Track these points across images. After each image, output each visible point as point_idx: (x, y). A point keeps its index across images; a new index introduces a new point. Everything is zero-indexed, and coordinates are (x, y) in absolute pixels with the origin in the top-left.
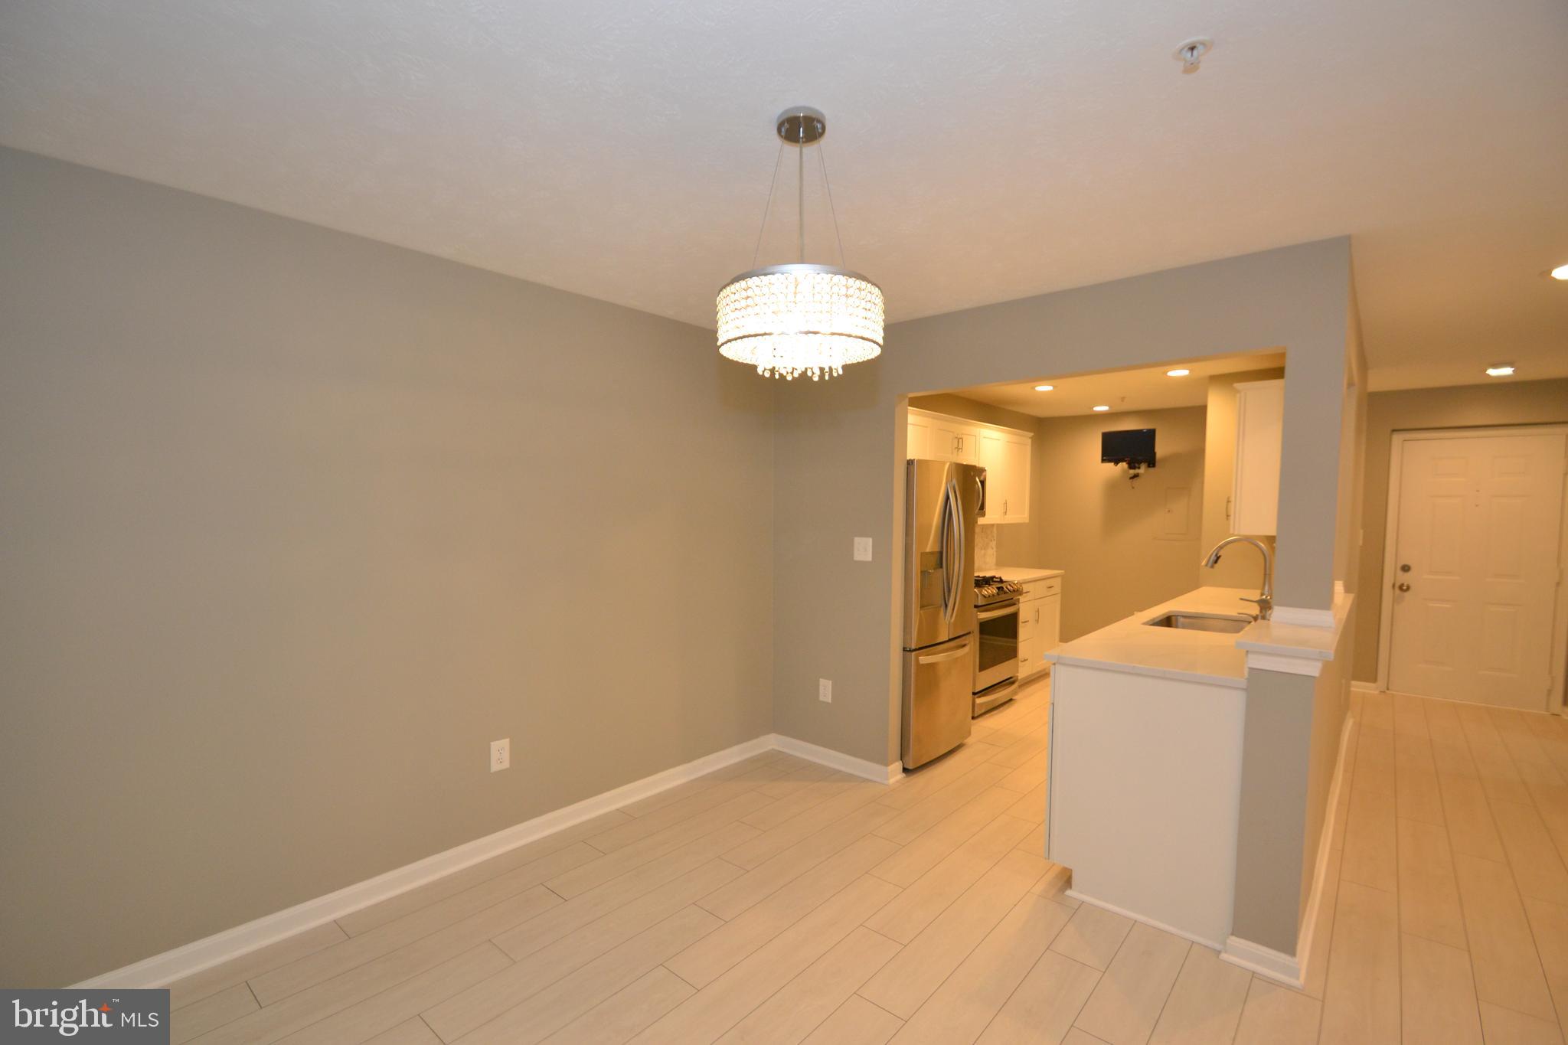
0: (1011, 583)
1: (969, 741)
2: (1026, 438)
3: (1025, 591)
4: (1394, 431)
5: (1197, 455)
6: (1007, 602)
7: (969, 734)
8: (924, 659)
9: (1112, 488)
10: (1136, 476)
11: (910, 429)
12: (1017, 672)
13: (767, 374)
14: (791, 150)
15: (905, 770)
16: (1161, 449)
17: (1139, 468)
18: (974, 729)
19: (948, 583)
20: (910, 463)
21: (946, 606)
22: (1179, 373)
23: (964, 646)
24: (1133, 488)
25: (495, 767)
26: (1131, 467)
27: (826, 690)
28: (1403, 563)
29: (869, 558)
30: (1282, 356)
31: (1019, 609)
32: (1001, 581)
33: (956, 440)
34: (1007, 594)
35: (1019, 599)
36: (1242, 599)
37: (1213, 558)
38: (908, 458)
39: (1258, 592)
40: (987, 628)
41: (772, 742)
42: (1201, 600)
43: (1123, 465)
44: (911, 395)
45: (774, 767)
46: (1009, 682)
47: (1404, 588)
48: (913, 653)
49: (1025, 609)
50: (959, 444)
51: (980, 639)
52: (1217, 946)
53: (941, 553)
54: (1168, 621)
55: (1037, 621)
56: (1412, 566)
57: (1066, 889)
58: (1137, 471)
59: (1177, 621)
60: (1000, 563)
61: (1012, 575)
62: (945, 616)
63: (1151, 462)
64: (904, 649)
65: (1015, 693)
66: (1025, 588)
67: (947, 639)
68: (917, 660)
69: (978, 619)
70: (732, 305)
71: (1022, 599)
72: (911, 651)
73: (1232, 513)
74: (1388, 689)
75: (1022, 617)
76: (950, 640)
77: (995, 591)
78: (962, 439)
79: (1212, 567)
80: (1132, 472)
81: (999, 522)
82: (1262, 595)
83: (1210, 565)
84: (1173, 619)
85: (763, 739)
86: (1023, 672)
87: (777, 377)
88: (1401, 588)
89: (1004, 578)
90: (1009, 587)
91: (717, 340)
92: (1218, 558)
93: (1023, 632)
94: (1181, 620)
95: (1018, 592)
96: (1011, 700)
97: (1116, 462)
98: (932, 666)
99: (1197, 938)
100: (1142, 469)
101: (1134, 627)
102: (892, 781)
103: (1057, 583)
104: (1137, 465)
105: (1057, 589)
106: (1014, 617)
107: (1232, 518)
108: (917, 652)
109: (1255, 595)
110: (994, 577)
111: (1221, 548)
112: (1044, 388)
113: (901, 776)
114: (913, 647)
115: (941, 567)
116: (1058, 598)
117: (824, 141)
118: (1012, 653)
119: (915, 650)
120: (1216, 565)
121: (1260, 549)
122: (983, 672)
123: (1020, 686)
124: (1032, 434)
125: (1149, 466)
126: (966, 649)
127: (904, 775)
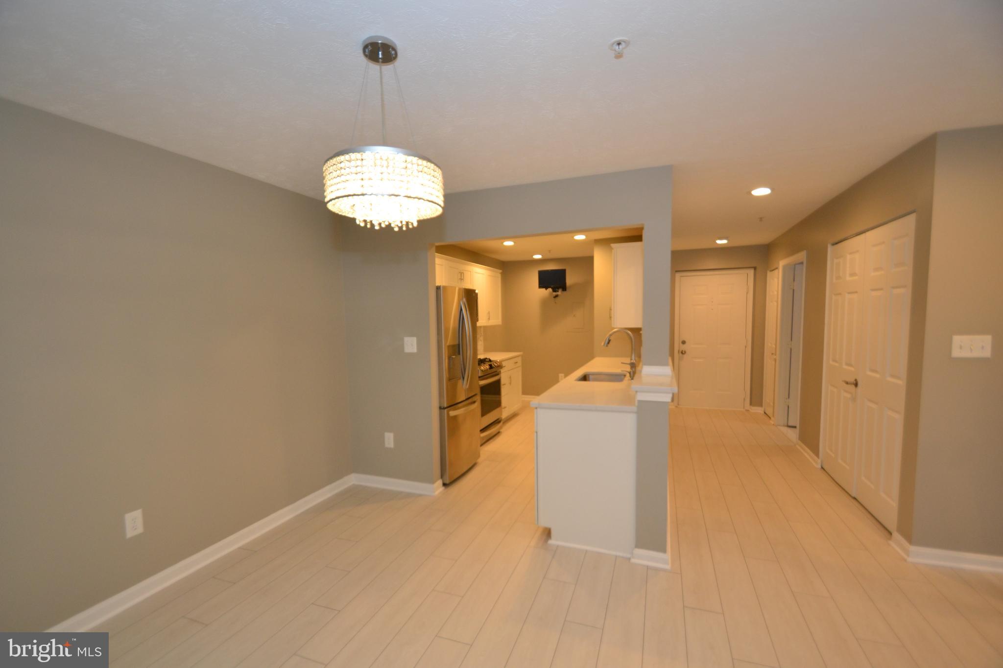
0: (496, 362)
1: (479, 460)
2: (498, 273)
3: (503, 366)
4: (676, 271)
5: (588, 283)
6: (494, 373)
7: (479, 456)
8: (453, 413)
9: (544, 303)
10: (556, 296)
11: (437, 266)
12: (502, 415)
13: (362, 224)
14: (374, 67)
15: (445, 485)
16: (570, 280)
17: (558, 291)
18: (481, 452)
19: (464, 365)
20: (438, 288)
21: (463, 378)
22: (580, 237)
23: (474, 402)
24: (555, 303)
25: (130, 533)
26: (554, 291)
27: (389, 439)
28: (682, 340)
29: (415, 350)
30: (642, 229)
31: (501, 378)
32: (490, 361)
33: (460, 274)
34: (494, 369)
35: (500, 371)
36: (622, 363)
37: (607, 341)
38: (437, 285)
39: (629, 360)
40: (484, 390)
41: (353, 480)
42: (597, 365)
43: (550, 290)
44: (437, 244)
45: (356, 496)
46: (497, 421)
47: (683, 353)
48: (446, 410)
49: (504, 377)
50: (461, 277)
51: (481, 397)
52: (629, 556)
53: (459, 345)
54: (585, 378)
55: (510, 383)
56: (686, 341)
57: (547, 541)
58: (557, 293)
59: (589, 377)
60: (486, 350)
61: (496, 357)
62: (463, 385)
63: (564, 288)
64: (440, 408)
65: (501, 428)
66: (504, 364)
67: (465, 399)
68: (448, 414)
69: (479, 385)
70: (334, 173)
71: (502, 371)
72: (444, 408)
73: (613, 316)
74: (678, 404)
75: (502, 382)
76: (467, 399)
77: (488, 367)
78: (463, 273)
79: (607, 346)
80: (555, 294)
81: (485, 325)
82: (631, 360)
83: (605, 345)
84: (587, 376)
85: (346, 479)
86: (505, 414)
87: (369, 226)
88: (682, 353)
89: (492, 359)
90: (495, 364)
91: (325, 197)
92: (609, 341)
93: (504, 390)
94: (591, 377)
95: (500, 366)
96: (499, 432)
97: (546, 288)
98: (455, 417)
99: (619, 554)
100: (560, 292)
101: (569, 383)
102: (437, 493)
103: (519, 360)
104: (557, 290)
105: (520, 364)
106: (499, 382)
107: (613, 319)
108: (449, 409)
109: (628, 360)
110: (486, 359)
111: (611, 335)
112: (509, 243)
113: (442, 489)
114: (445, 406)
115: (459, 354)
116: (520, 368)
117: (398, 63)
118: (498, 404)
119: (446, 408)
120: (609, 345)
121: (628, 334)
122: (484, 417)
123: (504, 423)
124: (501, 271)
125: (563, 290)
126: (476, 404)
127: (443, 488)
